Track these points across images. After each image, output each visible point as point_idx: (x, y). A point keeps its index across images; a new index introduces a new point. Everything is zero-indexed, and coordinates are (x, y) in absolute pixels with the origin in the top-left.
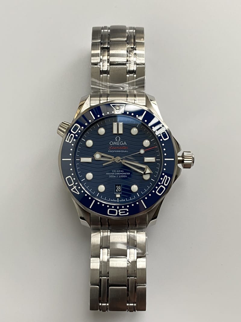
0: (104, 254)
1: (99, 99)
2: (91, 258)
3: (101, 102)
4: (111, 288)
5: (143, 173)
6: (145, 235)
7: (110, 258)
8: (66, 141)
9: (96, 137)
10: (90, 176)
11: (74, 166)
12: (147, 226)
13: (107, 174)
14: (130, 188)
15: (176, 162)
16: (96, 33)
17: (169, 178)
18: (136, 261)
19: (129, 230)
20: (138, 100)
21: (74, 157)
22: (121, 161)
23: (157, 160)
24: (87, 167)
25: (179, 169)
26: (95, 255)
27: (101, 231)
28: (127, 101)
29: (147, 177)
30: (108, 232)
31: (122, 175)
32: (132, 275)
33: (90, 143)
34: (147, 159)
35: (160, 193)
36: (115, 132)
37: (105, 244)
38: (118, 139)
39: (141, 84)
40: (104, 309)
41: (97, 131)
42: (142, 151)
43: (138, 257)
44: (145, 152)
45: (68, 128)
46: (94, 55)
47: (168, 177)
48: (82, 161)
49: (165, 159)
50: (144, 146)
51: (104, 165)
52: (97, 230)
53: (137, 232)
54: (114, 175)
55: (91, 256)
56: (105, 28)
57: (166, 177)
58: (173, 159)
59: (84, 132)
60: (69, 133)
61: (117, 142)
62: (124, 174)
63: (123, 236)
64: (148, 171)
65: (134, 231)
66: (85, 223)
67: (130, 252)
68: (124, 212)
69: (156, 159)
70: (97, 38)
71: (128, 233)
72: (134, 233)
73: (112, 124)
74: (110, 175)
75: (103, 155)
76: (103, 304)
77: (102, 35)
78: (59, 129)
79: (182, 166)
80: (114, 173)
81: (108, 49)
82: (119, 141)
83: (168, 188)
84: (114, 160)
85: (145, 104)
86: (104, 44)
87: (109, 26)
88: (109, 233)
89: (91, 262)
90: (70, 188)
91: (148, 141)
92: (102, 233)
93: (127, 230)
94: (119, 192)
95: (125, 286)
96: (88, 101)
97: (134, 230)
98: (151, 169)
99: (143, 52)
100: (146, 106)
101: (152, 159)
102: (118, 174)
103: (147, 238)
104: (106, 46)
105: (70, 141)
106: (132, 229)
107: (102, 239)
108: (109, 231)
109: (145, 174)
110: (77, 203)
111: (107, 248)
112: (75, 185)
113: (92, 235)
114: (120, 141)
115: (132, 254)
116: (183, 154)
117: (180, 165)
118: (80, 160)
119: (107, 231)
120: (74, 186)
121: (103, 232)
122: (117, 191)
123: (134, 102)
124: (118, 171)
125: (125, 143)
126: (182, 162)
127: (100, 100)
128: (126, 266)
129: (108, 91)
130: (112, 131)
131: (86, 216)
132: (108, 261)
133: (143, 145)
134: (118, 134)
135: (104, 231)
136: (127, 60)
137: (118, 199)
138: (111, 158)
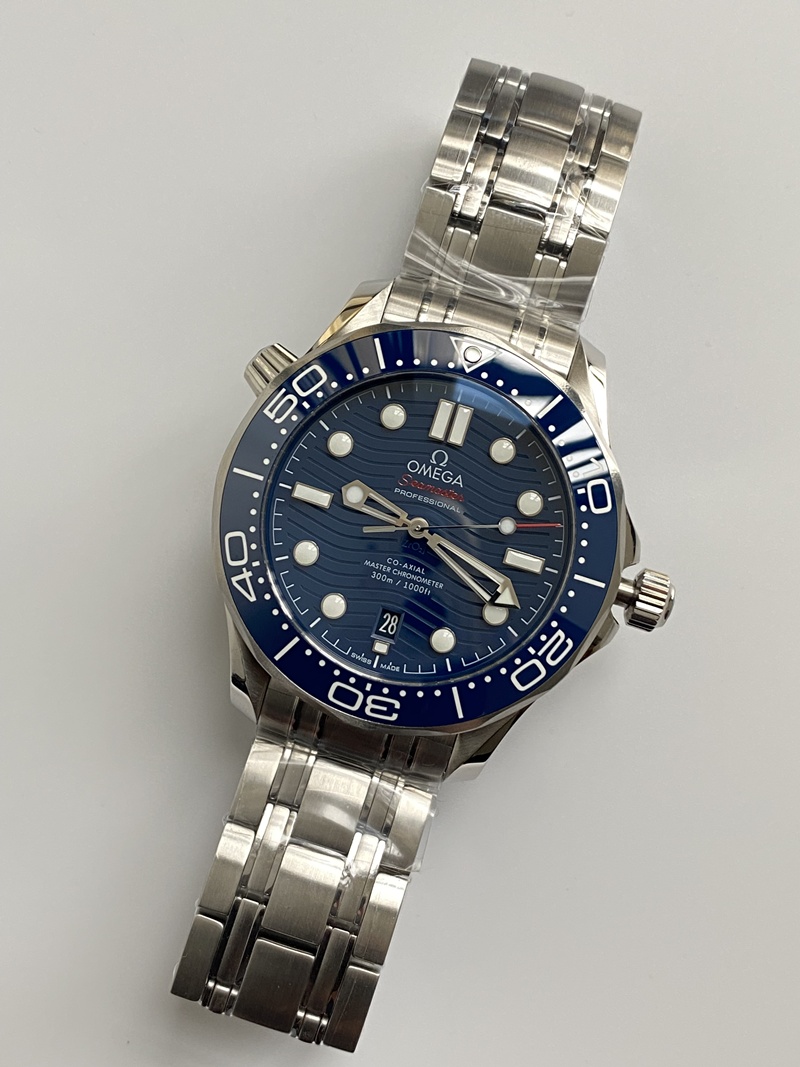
0: (276, 824)
1: (418, 305)
2: (229, 822)
3: (423, 318)
4: (261, 944)
5: (487, 598)
6: (429, 802)
7: (290, 843)
8: (266, 411)
9: (367, 430)
10: (307, 552)
11: (267, 505)
12: (444, 778)
13: (367, 563)
14: (430, 633)
15: (611, 595)
16: (478, 81)
17: (569, 641)
18: (373, 882)
19: (381, 769)
20: (549, 349)
21: (277, 474)
22: (426, 534)
23: (547, 569)
24: (307, 520)
25: (611, 621)
26: (242, 818)
27: (290, 745)
28: (509, 343)
29: (495, 616)
30: (309, 754)
31: (415, 583)
32: (345, 922)
33: (341, 443)
34: (514, 558)
35: (523, 685)
36: (438, 432)
37: (289, 791)
38: (440, 458)
39: (575, 300)
40: (217, 1004)
41: (379, 411)
42: (507, 526)
43: (382, 870)
44: (518, 531)
45: (286, 371)
46: (447, 154)
47: (566, 639)
48: (296, 494)
49: (577, 577)
50: (521, 509)
51: (367, 530)
52: (275, 736)
53: (406, 785)
54: (390, 575)
55: (231, 817)
56: (513, 73)
57: (559, 638)
58: (603, 585)
59: (333, 401)
60: (284, 390)
61: (434, 466)
62: (424, 581)
63: (356, 784)
64: (507, 597)
65: (397, 781)
66: (242, 700)
67: (361, 843)
68: (385, 709)
69: (545, 565)
70: (477, 100)
71: (376, 780)
72: (396, 785)
73: (437, 404)
74: (378, 571)
75: (374, 496)
76: (219, 987)
77: (495, 95)
78: (255, 365)
79: (626, 615)
80: (393, 567)
81: (501, 147)
82: (441, 467)
83: (555, 674)
84: (404, 525)
85: (566, 371)
86: (494, 126)
87: (527, 70)
88: (312, 758)
89: (225, 832)
90: (232, 571)
91: (539, 499)
92: (288, 752)
93: (374, 768)
94: (386, 635)
95: (312, 951)
96: (378, 302)
97: (399, 775)
98: (519, 593)
99: (615, 195)
100: (567, 378)
101: (533, 563)
102: (404, 574)
103: (433, 815)
104: (498, 136)
105: (278, 416)
106: (392, 770)
107: (282, 771)
108: (316, 753)
109: (492, 602)
110: (236, 628)
111: (293, 807)
112: (248, 566)
113: (255, 747)
114: (444, 469)
115: (369, 851)
116: (641, 576)
117: (618, 612)
118: (292, 491)
119: (307, 750)
120: (244, 569)
121: (293, 749)
122: (381, 629)
123: (530, 351)
124: (406, 566)
125: (458, 481)
126: (629, 601)
127: (421, 311)
128: (336, 885)
129: (457, 288)
130: (429, 429)
131: (253, 679)
132: (282, 848)
133: (516, 507)
134: (445, 444)
135: (298, 747)
136: (554, 205)
137: (378, 657)
138: (398, 517)
